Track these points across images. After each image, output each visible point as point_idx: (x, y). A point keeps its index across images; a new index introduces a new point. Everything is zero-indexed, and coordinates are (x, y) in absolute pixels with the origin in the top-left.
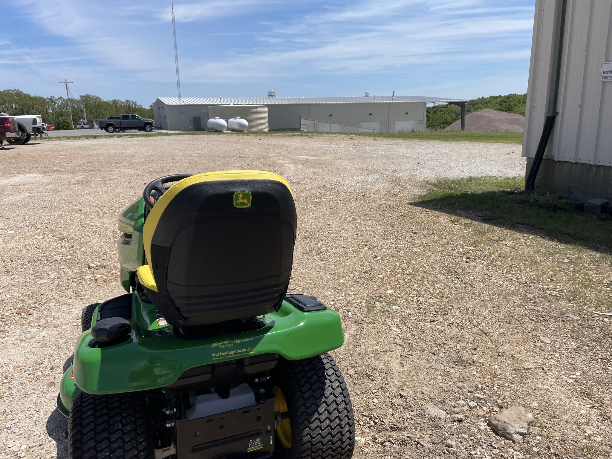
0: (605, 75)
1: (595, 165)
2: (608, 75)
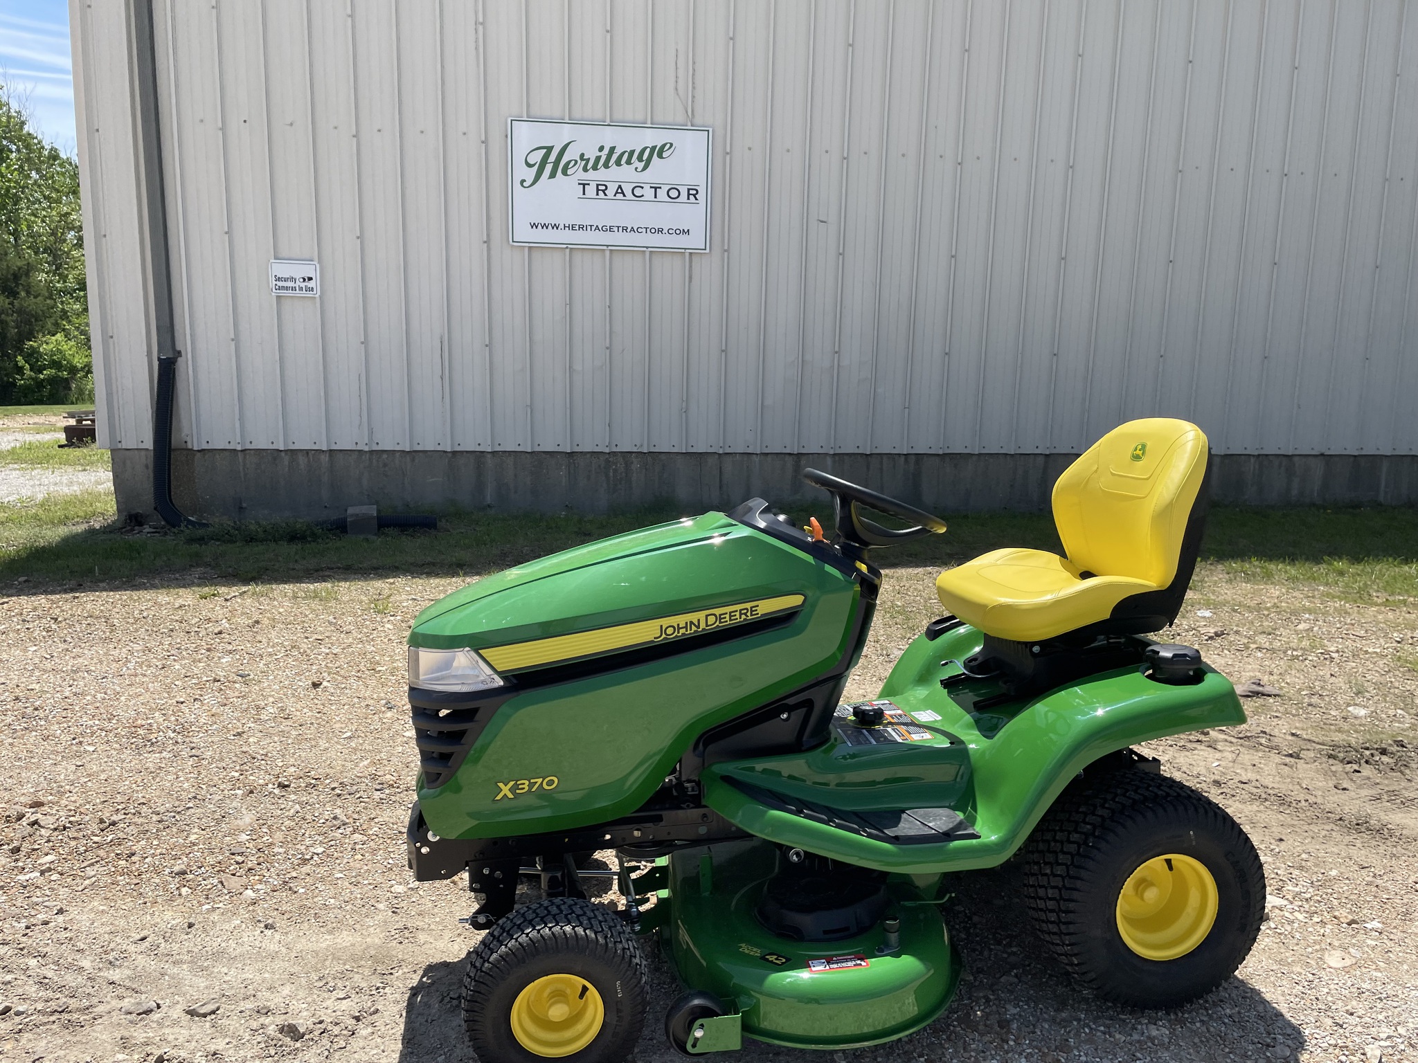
0: (280, 284)
1: (286, 451)
2: (285, 284)
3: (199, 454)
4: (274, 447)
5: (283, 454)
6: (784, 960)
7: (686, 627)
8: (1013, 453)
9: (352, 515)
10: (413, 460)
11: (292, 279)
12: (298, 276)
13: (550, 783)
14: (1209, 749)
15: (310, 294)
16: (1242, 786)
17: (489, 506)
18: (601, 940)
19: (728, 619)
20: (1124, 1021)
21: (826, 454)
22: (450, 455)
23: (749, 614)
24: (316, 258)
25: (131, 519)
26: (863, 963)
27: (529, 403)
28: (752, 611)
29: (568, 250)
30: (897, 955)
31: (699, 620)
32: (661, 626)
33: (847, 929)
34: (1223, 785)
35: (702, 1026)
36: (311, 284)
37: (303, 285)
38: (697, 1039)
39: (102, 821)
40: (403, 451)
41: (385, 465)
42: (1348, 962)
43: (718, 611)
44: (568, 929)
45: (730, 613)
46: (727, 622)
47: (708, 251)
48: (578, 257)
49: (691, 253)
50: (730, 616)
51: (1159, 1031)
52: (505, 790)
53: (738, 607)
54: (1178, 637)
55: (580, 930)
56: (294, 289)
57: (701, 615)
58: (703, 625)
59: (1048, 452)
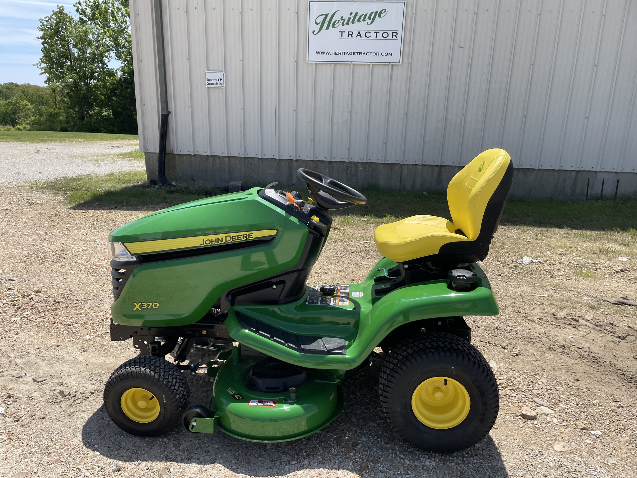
0: (209, 82)
1: (211, 156)
2: (211, 82)
3: (177, 156)
4: (206, 154)
5: (210, 157)
6: (241, 398)
7: (216, 241)
8: (557, 169)
9: (231, 185)
10: (262, 162)
11: (214, 80)
12: (216, 78)
13: (155, 305)
14: (573, 329)
15: (220, 86)
16: (578, 350)
17: (294, 184)
18: (157, 376)
19: (237, 239)
20: (416, 454)
21: (455, 166)
22: (278, 161)
23: (248, 237)
24: (224, 70)
25: (152, 182)
26: (274, 405)
27: (312, 138)
28: (249, 236)
29: (333, 65)
30: (291, 404)
31: (222, 238)
32: (204, 240)
33: (278, 388)
34: (566, 348)
35: (195, 421)
36: (221, 82)
37: (218, 82)
38: (193, 426)
39: (55, 301)
40: (258, 158)
41: (251, 164)
42: (566, 449)
43: (232, 235)
44: (143, 369)
45: (238, 236)
46: (236, 240)
47: (401, 63)
48: (338, 67)
49: (392, 65)
50: (238, 238)
51: (430, 463)
52: (137, 306)
53: (242, 233)
54: (599, 270)
55: (148, 371)
56: (214, 84)
57: (223, 236)
58: (224, 241)
59: (578, 170)
